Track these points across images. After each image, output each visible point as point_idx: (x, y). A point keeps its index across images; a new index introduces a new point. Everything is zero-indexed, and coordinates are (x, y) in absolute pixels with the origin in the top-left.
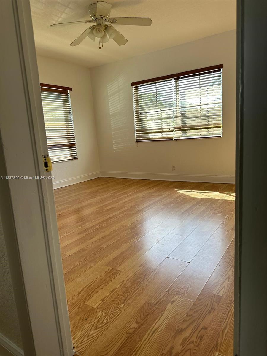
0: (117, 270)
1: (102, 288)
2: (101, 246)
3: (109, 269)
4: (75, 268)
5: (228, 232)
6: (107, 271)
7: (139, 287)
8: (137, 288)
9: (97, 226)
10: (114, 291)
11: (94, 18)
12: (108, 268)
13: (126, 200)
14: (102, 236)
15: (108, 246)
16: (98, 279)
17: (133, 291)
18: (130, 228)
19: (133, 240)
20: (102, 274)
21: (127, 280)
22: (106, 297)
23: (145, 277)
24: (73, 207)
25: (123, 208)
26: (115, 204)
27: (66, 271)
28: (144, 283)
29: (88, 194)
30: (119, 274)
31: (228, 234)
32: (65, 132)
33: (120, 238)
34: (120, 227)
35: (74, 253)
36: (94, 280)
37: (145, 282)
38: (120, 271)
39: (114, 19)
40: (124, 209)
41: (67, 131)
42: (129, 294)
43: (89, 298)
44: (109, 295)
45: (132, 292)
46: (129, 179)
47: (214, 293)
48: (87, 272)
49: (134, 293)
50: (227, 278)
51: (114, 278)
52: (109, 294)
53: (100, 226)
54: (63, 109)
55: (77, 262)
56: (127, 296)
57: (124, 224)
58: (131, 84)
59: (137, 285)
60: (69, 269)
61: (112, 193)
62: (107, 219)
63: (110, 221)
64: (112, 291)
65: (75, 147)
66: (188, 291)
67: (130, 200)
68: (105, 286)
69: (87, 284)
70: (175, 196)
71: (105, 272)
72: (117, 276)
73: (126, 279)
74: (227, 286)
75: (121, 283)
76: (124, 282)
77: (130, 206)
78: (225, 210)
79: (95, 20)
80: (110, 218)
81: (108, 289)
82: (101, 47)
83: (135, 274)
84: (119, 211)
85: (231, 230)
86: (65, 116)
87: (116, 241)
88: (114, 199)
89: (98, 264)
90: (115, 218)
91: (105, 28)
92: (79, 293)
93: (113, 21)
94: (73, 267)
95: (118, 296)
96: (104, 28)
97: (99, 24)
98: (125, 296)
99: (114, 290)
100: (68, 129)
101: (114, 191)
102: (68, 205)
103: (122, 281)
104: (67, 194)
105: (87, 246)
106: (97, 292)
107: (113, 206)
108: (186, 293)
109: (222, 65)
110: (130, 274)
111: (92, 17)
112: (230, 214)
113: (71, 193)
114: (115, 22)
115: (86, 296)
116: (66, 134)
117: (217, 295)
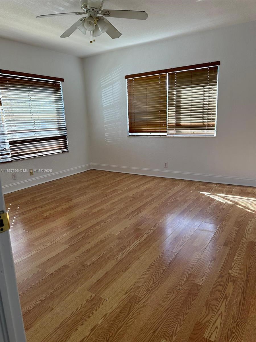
0: (100, 298)
1: (82, 324)
2: (85, 263)
3: (91, 296)
4: (55, 293)
5: (220, 248)
6: (89, 298)
7: (123, 325)
8: (120, 326)
9: (83, 235)
10: (94, 329)
11: (85, 10)
12: (90, 294)
13: (116, 199)
14: (87, 249)
15: (93, 263)
16: (78, 310)
17: (116, 330)
18: (118, 238)
19: (120, 255)
20: (84, 303)
21: (111, 313)
22: (85, 338)
23: (130, 309)
24: (60, 207)
25: (112, 210)
26: (104, 205)
27: (45, 297)
28: (128, 318)
29: (77, 190)
30: (102, 304)
31: (220, 251)
32: (56, 124)
33: (106, 252)
34: (107, 236)
35: (56, 271)
36: (74, 312)
37: (130, 317)
38: (103, 300)
39: (107, 11)
40: (113, 212)
41: (58, 123)
42: (111, 334)
43: (67, 339)
44: (89, 335)
45: (115, 332)
46: (119, 174)
47: (206, 337)
48: (67, 299)
49: (117, 334)
50: (219, 315)
51: (96, 310)
52: (89, 333)
53: (87, 234)
54: (55, 101)
55: (58, 284)
56: (109, 338)
57: (112, 233)
58: (124, 77)
59: (121, 321)
60: (48, 294)
61: (101, 191)
62: (94, 225)
63: (97, 228)
64: (92, 330)
65: (66, 140)
66: (177, 332)
67: (120, 201)
68: (85, 321)
69: (66, 317)
70: (165, 197)
71: (87, 300)
72: (99, 307)
73: (109, 312)
74: (220, 326)
75: (103, 317)
76: (107, 316)
77: (119, 208)
78: (217, 219)
79: (86, 12)
80: (98, 223)
81: (88, 326)
82: (93, 41)
83: (120, 304)
84: (108, 215)
85: (224, 245)
86: (57, 108)
87: (101, 255)
88: (104, 197)
89: (80, 288)
90: (103, 223)
91: (98, 21)
92: (56, 331)
93: (106, 13)
94: (52, 291)
95: (98, 337)
96: (96, 20)
97: (91, 17)
98: (107, 338)
99: (94, 327)
100: (60, 121)
101: (104, 188)
102: (55, 205)
103: (104, 314)
104: (56, 189)
105: (70, 261)
106: (76, 330)
107: (101, 208)
108: (175, 336)
109: (219, 61)
110: (114, 304)
111: (83, 8)
112: (222, 224)
113: (60, 189)
114: (108, 14)
115: (63, 335)
116: (57, 126)
117: (209, 340)
